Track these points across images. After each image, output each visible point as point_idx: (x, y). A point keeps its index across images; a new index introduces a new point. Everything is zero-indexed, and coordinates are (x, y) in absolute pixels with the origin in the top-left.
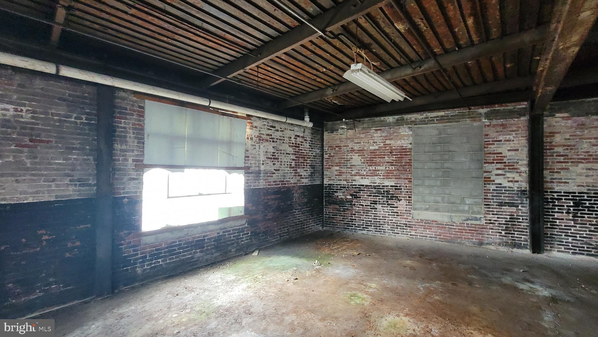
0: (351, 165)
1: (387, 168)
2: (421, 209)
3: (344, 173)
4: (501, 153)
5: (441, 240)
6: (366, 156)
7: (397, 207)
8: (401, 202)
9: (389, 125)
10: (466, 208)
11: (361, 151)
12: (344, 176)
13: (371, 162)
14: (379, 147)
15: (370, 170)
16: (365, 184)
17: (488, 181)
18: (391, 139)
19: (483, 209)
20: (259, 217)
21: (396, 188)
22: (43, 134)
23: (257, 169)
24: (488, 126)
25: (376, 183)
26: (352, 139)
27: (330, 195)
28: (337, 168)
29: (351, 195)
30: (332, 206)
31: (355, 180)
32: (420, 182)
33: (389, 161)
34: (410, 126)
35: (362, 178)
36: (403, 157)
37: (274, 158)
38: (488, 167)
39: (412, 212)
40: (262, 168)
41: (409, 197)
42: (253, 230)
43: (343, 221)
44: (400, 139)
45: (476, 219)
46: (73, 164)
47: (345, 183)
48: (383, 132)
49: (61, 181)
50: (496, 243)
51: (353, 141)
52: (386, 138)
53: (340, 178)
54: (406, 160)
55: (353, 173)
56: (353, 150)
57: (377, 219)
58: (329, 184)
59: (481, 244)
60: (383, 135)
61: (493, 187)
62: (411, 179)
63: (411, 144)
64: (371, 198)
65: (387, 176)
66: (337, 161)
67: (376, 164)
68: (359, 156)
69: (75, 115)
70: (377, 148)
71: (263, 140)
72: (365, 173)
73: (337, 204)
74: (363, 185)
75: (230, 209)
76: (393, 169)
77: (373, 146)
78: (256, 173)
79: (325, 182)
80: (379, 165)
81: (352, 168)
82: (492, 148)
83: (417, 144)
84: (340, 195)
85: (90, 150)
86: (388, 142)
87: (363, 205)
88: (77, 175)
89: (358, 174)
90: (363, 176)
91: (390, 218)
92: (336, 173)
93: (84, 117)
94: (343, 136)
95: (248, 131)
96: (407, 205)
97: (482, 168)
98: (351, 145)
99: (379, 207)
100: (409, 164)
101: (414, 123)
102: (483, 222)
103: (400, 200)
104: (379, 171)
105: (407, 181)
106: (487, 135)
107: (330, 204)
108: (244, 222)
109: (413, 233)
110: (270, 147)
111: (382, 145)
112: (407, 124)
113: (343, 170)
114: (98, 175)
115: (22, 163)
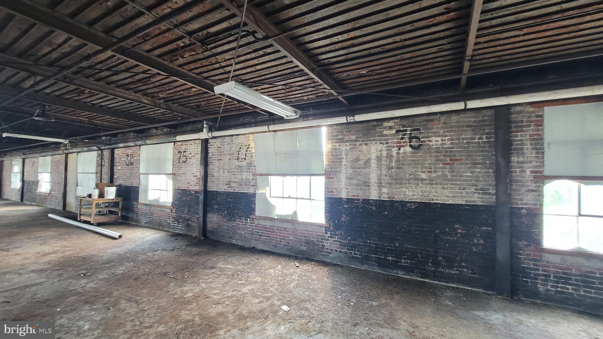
22: (458, 154)
46: (477, 177)
49: (469, 189)
69: (478, 137)
85: (490, 164)
88: (480, 185)
93: (484, 137)
114: (497, 185)
115: (446, 176)
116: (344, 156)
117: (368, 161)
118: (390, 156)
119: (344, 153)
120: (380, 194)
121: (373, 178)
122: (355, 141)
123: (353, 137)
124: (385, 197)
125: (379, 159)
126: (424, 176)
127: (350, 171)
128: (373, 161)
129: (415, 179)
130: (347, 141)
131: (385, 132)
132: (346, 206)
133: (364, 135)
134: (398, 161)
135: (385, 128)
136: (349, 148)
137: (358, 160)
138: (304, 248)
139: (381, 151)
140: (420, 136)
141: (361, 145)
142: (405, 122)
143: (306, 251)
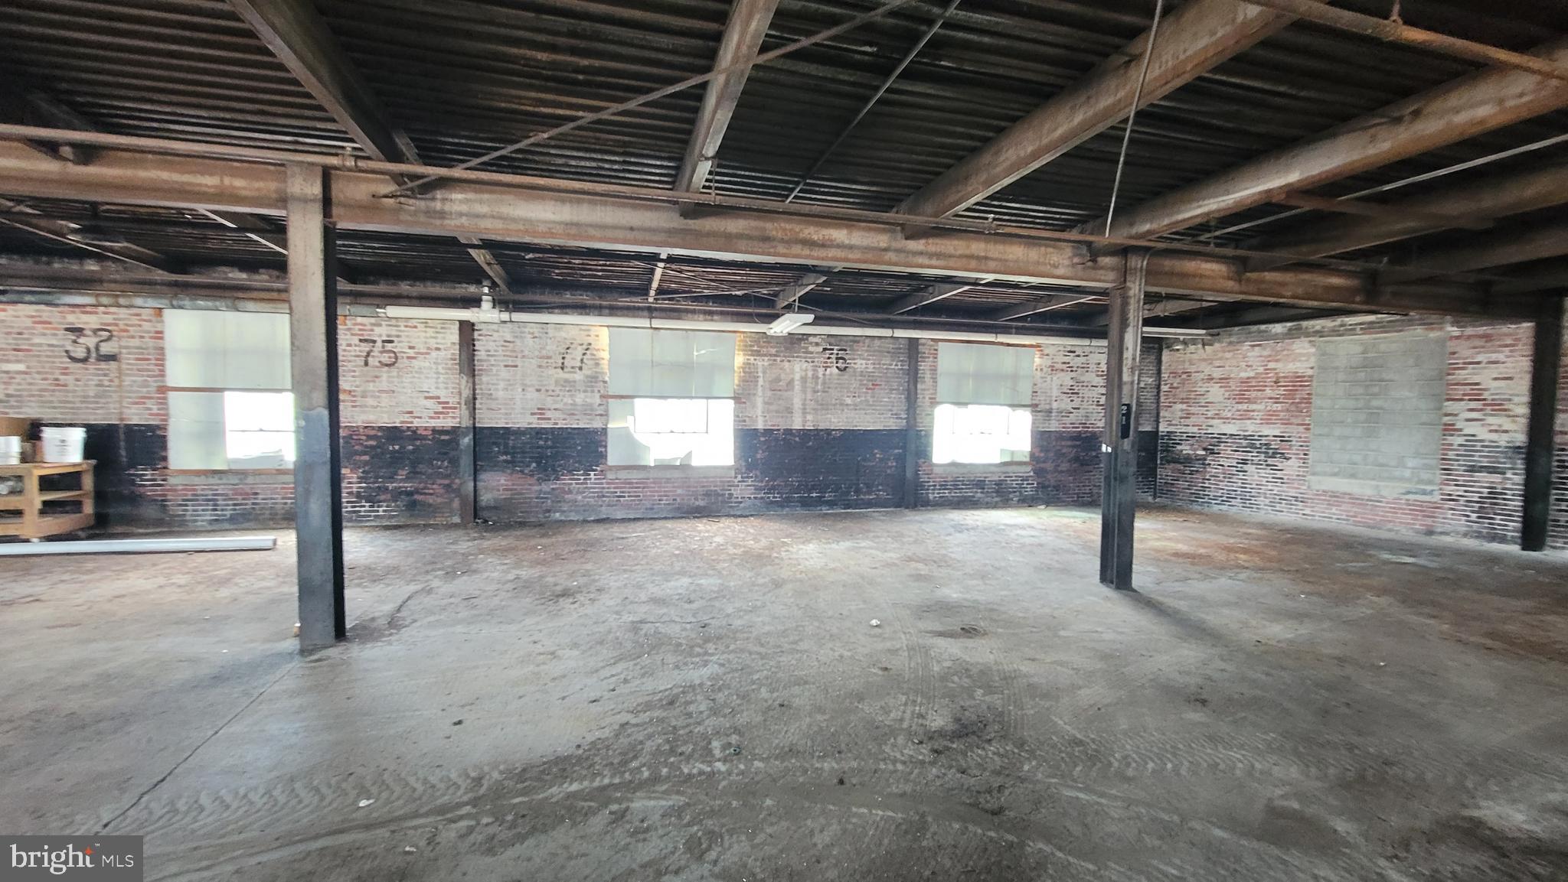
0: (1206, 403)
1: (1269, 408)
2: (1325, 474)
3: (1193, 414)
4: (1477, 384)
5: (1356, 524)
6: (1233, 387)
7: (1282, 470)
8: (1289, 462)
9: (1275, 337)
10: (1407, 473)
11: (1224, 380)
12: (1193, 420)
13: (1241, 398)
14: (1256, 373)
15: (1238, 411)
16: (1229, 432)
17: (1449, 429)
18: (1277, 361)
19: (1439, 476)
20: (1049, 466)
21: (1283, 439)
22: (879, 379)
23: (1048, 407)
24: (1457, 338)
25: (1248, 431)
26: (1209, 361)
27: (1167, 449)
28: (1184, 406)
29: (1205, 449)
30: (1172, 465)
31: (1211, 426)
32: (1326, 430)
33: (1273, 396)
34: (1313, 339)
35: (1224, 423)
36: (1297, 390)
37: (1072, 392)
38: (1451, 407)
39: (1310, 478)
40: (1055, 405)
41: (1304, 454)
42: (1040, 480)
43: (1189, 489)
44: (1294, 360)
45: (1424, 493)
46: (893, 402)
47: (1195, 429)
48: (1265, 349)
49: (886, 415)
50: (1458, 533)
51: (1211, 364)
52: (1270, 358)
53: (1187, 421)
54: (1302, 394)
55: (1210, 414)
56: (1211, 379)
57: (1246, 488)
58: (1167, 432)
59: (1430, 533)
60: (1265, 353)
61: (1460, 440)
62: (1308, 425)
63: (1312, 368)
64: (1240, 456)
65: (1268, 419)
66: (1184, 395)
67: (1249, 401)
68: (1221, 387)
69: (895, 363)
70: (1252, 374)
71: (1057, 370)
72: (1229, 415)
73: (1181, 463)
74: (1225, 434)
75: (1013, 453)
76: (1280, 408)
77: (1246, 371)
78: (1046, 412)
79: (1161, 429)
80: (1255, 403)
81: (1207, 407)
82: (1461, 375)
83: (1323, 369)
84: (1185, 449)
85: (904, 390)
86: (1271, 365)
87: (1223, 466)
88: (895, 410)
89: (1217, 416)
90: (1226, 420)
91: (1270, 488)
92: (1180, 414)
93: (900, 364)
94: (1194, 356)
95: (1037, 361)
96: (1299, 467)
97: (1440, 409)
98: (1208, 370)
99: (1250, 468)
100: (1308, 400)
101: (1320, 333)
102: (1437, 497)
103: (1288, 459)
104: (1253, 411)
105: (1301, 428)
106: (1454, 353)
107: (1169, 462)
108: (1029, 468)
109: (1308, 511)
110: (1066, 379)
111: (1261, 370)
112: (1308, 335)
113: (1193, 410)
114: (908, 410)
115: (867, 401)
116: (760, 374)
117: (790, 383)
118: (816, 378)
119: (760, 370)
120: (805, 421)
121: (797, 403)
122: (775, 355)
123: (773, 351)
124: (809, 426)
125: (804, 379)
126: (849, 401)
127: (769, 393)
128: (796, 383)
129: (841, 404)
130: (765, 355)
131: (811, 349)
132: (762, 439)
133: (787, 349)
134: (824, 383)
135: (811, 343)
136: (766, 364)
137: (778, 380)
138: (701, 503)
139: (806, 370)
140: (846, 357)
141: (782, 361)
142: (832, 340)
143: (705, 507)
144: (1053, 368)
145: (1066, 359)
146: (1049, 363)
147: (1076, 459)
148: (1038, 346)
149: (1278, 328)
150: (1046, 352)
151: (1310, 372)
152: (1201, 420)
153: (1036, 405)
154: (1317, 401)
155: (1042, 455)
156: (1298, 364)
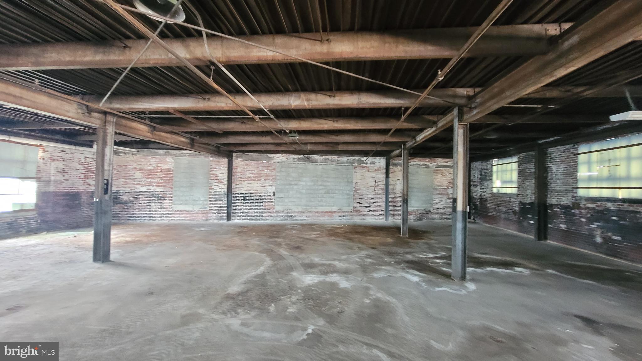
0: (134, 178)
1: (159, 181)
2: (178, 204)
3: (128, 183)
4: (217, 175)
5: (188, 220)
6: (145, 173)
7: (163, 204)
8: (166, 201)
9: (160, 155)
10: (201, 202)
11: (141, 170)
12: (128, 185)
13: (148, 177)
14: (154, 168)
15: (147, 182)
17: (211, 188)
18: (161, 164)
19: (208, 202)
20: (49, 210)
21: (164, 192)
23: (48, 179)
24: (212, 161)
25: (150, 190)
27: (117, 198)
28: (123, 180)
29: (133, 198)
30: (119, 205)
31: (136, 188)
32: (178, 189)
33: (160, 176)
34: (173, 157)
35: (142, 187)
36: (168, 175)
37: (64, 172)
38: (211, 181)
39: (173, 206)
40: (53, 178)
41: (171, 198)
42: (42, 219)
43: (127, 215)
44: (167, 164)
45: (205, 208)
47: (129, 190)
48: (157, 159)
50: (213, 219)
51: (136, 163)
52: (158, 162)
53: (126, 186)
54: (170, 176)
55: (136, 183)
56: (136, 169)
57: (150, 212)
58: (116, 191)
59: (207, 220)
60: (157, 160)
61: (213, 191)
62: (172, 187)
63: (173, 167)
64: (148, 199)
65: (158, 185)
66: (123, 175)
67: (152, 178)
68: (140, 172)
70: (152, 168)
71: (53, 160)
72: (144, 184)
73: (123, 204)
74: (142, 191)
75: (22, 205)
76: (162, 181)
77: (150, 167)
78: (46, 182)
80: (153, 179)
81: (134, 180)
82: (213, 172)
83: (176, 167)
84: (125, 198)
86: (159, 165)
87: (141, 204)
89: (139, 184)
90: (142, 186)
91: (160, 211)
92: (122, 183)
94: (129, 159)
95: (41, 154)
96: (170, 202)
97: (208, 182)
98: (134, 165)
99: (152, 204)
100: (172, 179)
101: (175, 155)
102: (208, 209)
104: (153, 182)
105: (170, 189)
106: (211, 166)
107: (117, 204)
108: (34, 213)
109: (173, 218)
110: (60, 165)
111: (155, 166)
112: (171, 155)
113: (128, 181)
144: (51, 159)
145: (60, 155)
146: (49, 156)
147: (67, 206)
148: (41, 146)
149: (161, 152)
150: (47, 149)
151: (172, 168)
152: (132, 186)
153: (40, 178)
154: (175, 179)
155: (44, 204)
156: (168, 166)
